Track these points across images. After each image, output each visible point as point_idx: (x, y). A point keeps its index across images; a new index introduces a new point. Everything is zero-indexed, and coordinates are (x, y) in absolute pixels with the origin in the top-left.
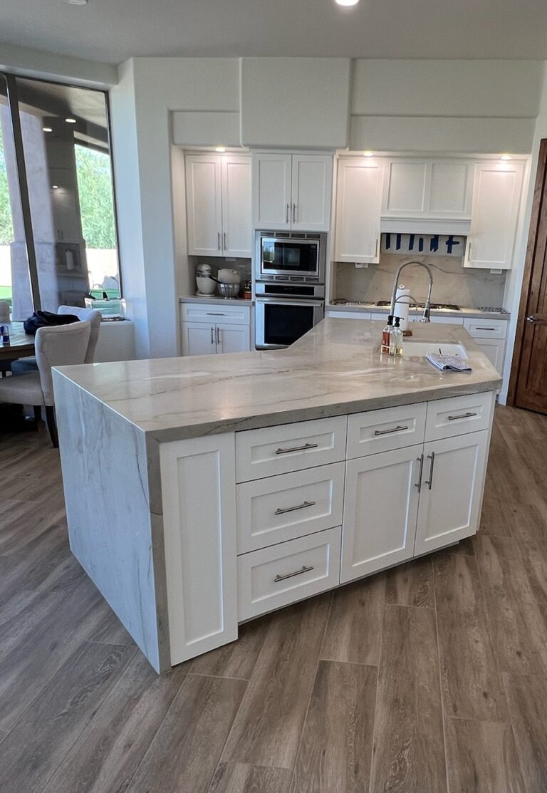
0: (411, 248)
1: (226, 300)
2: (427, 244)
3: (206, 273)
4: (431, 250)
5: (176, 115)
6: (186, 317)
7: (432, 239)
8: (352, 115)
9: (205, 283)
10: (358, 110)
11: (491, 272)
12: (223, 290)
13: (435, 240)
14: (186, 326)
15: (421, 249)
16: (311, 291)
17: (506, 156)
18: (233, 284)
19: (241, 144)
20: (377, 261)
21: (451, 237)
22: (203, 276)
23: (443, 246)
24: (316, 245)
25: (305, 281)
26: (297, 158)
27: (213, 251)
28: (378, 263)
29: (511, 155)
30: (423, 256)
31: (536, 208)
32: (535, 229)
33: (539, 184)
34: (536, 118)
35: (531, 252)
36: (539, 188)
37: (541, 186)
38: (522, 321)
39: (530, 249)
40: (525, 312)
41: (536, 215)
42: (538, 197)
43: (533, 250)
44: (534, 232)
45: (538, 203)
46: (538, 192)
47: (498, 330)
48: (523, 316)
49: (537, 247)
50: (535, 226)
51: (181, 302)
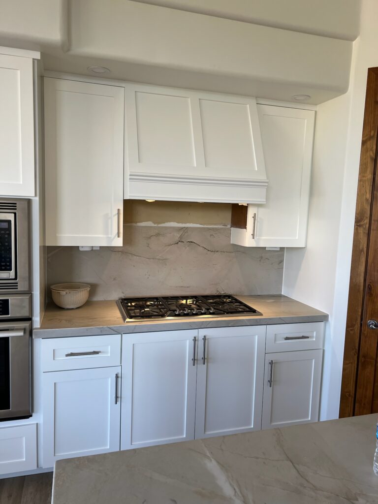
11: (267, 249)
28: (121, 245)
31: (369, 165)
32: (368, 196)
33: (371, 131)
34: (353, 41)
35: (365, 229)
36: (371, 138)
37: (374, 135)
38: (356, 326)
39: (362, 223)
40: (360, 314)
41: (369, 176)
42: (372, 150)
43: (367, 226)
44: (367, 200)
45: (372, 158)
46: (369, 143)
47: (312, 337)
48: (357, 320)
49: (373, 222)
50: (368, 191)
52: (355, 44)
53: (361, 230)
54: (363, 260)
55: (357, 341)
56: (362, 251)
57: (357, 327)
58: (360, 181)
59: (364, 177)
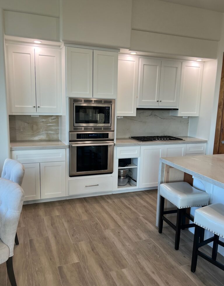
8: (133, 29)
11: (183, 118)
16: (107, 135)
17: (199, 60)
19: (61, 40)
20: (135, 115)
24: (109, 107)
25: (102, 130)
26: (96, 52)
34: (219, 41)
35: (221, 109)
38: (217, 144)
39: (220, 107)
40: (219, 139)
48: (218, 141)
51: (11, 150)
52: (219, 43)
54: (221, 120)
55: (218, 149)
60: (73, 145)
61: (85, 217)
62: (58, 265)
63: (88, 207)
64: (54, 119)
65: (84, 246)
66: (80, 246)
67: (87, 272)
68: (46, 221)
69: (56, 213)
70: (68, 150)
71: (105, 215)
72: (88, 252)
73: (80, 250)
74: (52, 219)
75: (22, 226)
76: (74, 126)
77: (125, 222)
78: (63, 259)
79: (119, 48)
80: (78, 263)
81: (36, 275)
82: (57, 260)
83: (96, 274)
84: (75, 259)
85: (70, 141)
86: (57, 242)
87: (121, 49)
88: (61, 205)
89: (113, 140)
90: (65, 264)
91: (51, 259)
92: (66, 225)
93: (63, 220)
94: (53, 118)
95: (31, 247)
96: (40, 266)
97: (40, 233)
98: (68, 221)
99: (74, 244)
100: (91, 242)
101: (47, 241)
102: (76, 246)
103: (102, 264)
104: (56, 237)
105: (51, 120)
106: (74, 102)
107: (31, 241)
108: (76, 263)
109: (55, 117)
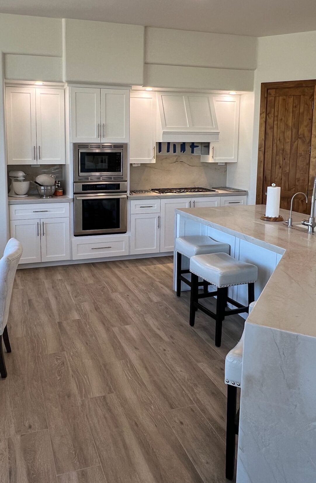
0: (168, 151)
1: (44, 199)
2: (178, 148)
3: (22, 178)
4: (181, 152)
5: (8, 56)
6: (14, 216)
7: (181, 145)
8: (146, 63)
9: (23, 186)
10: (149, 60)
11: (219, 164)
12: (43, 191)
13: (183, 145)
14: (14, 223)
15: (175, 151)
16: (118, 187)
17: (233, 92)
18: (51, 186)
19: (64, 81)
20: (154, 161)
21: (193, 143)
22: (20, 181)
23: (188, 149)
24: (120, 153)
25: (113, 180)
26: (104, 91)
27: (29, 160)
28: (155, 163)
29: (236, 91)
30: (176, 156)
31: (263, 124)
32: (263, 137)
33: (263, 110)
34: (255, 70)
35: (262, 152)
36: (263, 112)
37: (265, 111)
39: (261, 149)
41: (263, 129)
42: (264, 118)
43: (263, 150)
44: (263, 139)
45: (264, 121)
46: (262, 114)
47: (241, 203)
48: (260, 193)
49: (266, 149)
50: (263, 135)
51: (9, 204)
52: (256, 71)
53: (261, 152)
55: (261, 202)
56: (261, 161)
57: (261, 196)
58: (260, 131)
59: (261, 129)
60: (78, 198)
61: (91, 281)
62: (58, 320)
63: (96, 271)
64: (57, 169)
65: (87, 306)
66: (82, 306)
67: (88, 326)
68: (47, 284)
69: (58, 277)
70: (72, 203)
71: (114, 279)
72: (91, 311)
73: (82, 310)
74: (53, 282)
75: (20, 288)
76: (79, 176)
77: (137, 286)
78: (64, 316)
79: (130, 86)
80: (78, 319)
81: (35, 328)
82: (57, 316)
83: (97, 328)
84: (76, 316)
85: (74, 194)
86: (58, 303)
87: (132, 86)
88: (64, 270)
89: (126, 192)
90: (65, 320)
91: (51, 316)
92: (69, 288)
93: (66, 283)
94: (56, 167)
95: (30, 305)
96: (39, 321)
97: (40, 294)
98: (71, 285)
99: (76, 305)
100: (94, 303)
101: (47, 301)
102: (78, 306)
103: (104, 321)
104: (56, 298)
105: (53, 170)
106: (79, 148)
107: (30, 301)
108: (77, 320)
109: (58, 167)
